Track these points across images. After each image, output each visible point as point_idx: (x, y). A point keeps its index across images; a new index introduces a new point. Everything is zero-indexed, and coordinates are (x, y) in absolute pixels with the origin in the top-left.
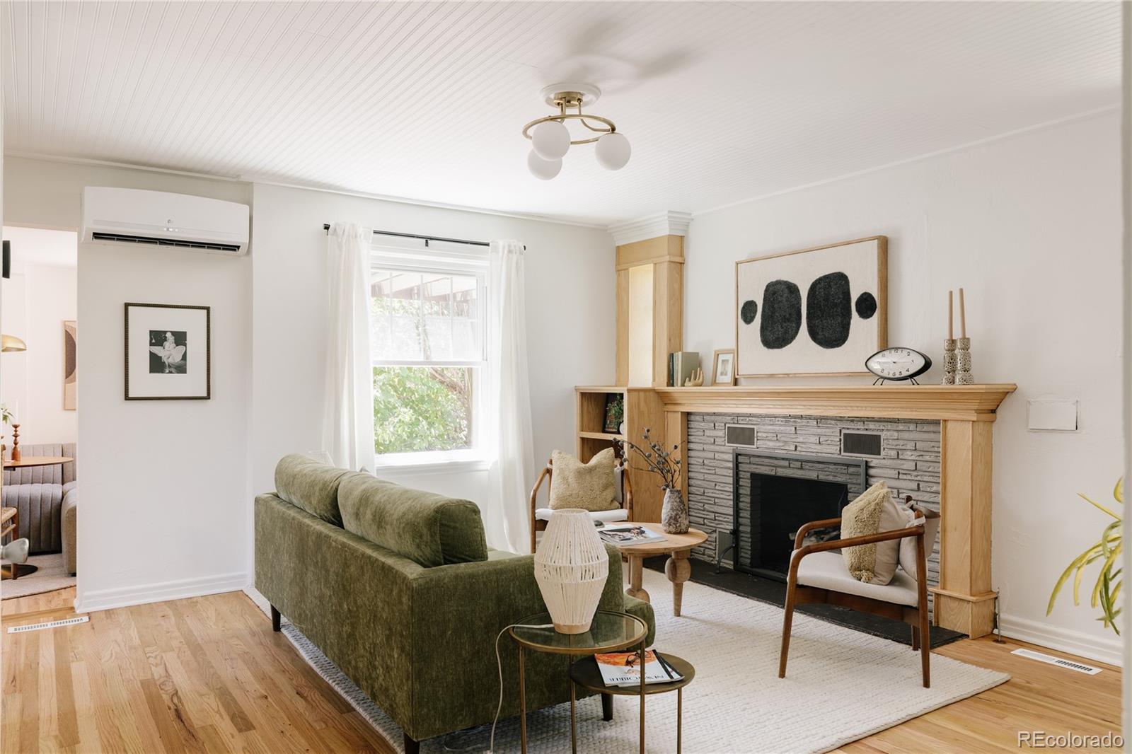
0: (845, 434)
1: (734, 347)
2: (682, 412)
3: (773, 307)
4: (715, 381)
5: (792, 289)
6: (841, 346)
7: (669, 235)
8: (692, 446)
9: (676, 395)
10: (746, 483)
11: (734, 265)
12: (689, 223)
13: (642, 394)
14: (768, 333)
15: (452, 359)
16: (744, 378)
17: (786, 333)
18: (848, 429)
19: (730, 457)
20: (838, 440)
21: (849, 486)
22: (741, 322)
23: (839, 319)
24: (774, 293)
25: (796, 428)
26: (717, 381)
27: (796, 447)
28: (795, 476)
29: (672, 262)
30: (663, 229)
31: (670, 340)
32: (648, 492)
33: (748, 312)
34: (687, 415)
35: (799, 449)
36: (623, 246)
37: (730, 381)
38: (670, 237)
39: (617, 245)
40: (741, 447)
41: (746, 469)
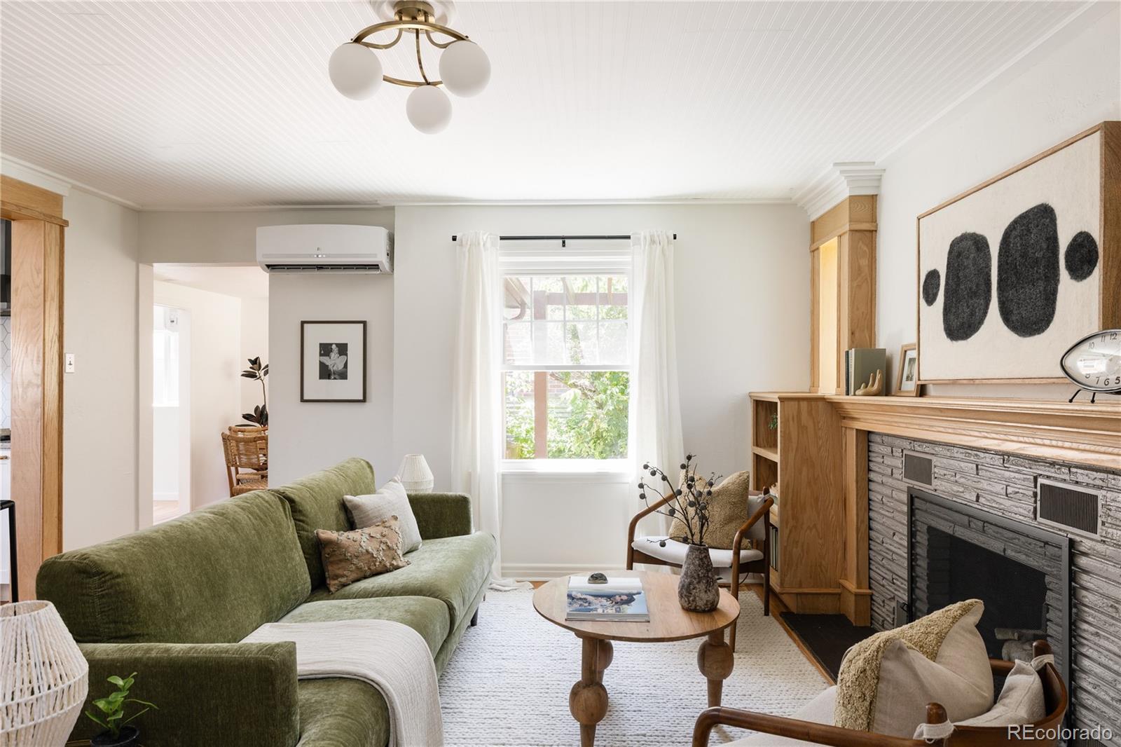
0: (1042, 485)
1: (915, 341)
2: (857, 430)
3: (958, 277)
4: (900, 389)
5: (978, 243)
6: (1043, 331)
7: (850, 196)
8: (872, 476)
10: (922, 538)
11: (916, 220)
12: (881, 176)
13: (804, 405)
14: (952, 317)
15: (598, 363)
16: (934, 384)
17: (972, 314)
18: (1048, 477)
19: (904, 497)
20: (1031, 493)
21: (1047, 579)
22: (923, 302)
23: (1041, 284)
24: (959, 254)
25: (977, 466)
26: (902, 389)
27: (978, 497)
28: (975, 542)
29: (856, 231)
30: (843, 191)
31: (852, 333)
32: (814, 530)
33: (929, 288)
34: (866, 437)
35: (982, 500)
36: (818, 220)
38: (853, 199)
39: (811, 221)
40: (918, 485)
41: (924, 519)
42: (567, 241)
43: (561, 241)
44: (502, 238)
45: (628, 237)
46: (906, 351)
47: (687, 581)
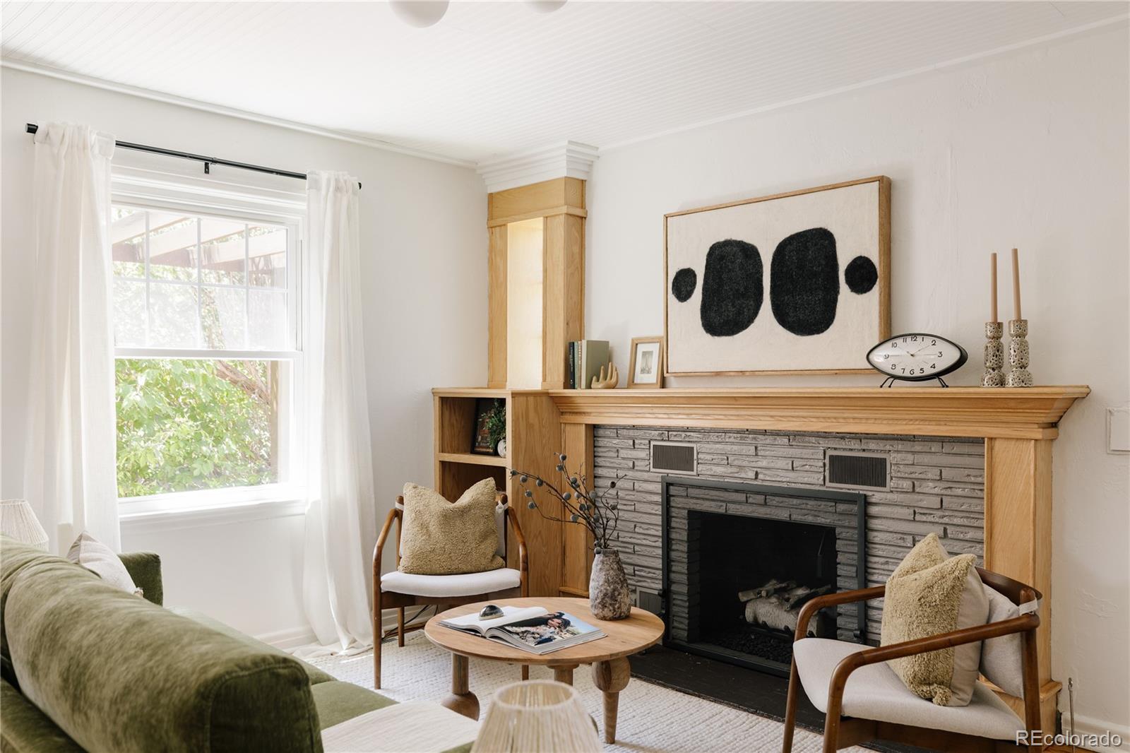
0: (831, 457)
1: (662, 333)
2: (586, 425)
3: (720, 278)
4: (633, 382)
5: (749, 252)
6: (823, 332)
7: (566, 177)
8: (600, 471)
9: (578, 401)
10: (680, 524)
11: (662, 219)
12: (592, 162)
13: (531, 399)
14: (713, 315)
15: (247, 348)
16: (675, 377)
17: (739, 313)
18: (835, 449)
19: (658, 488)
20: (821, 464)
21: (838, 530)
22: (672, 298)
23: (821, 295)
24: (722, 258)
25: (756, 448)
26: (635, 382)
27: (757, 474)
28: (755, 515)
29: (570, 215)
30: (559, 170)
31: (567, 324)
33: (682, 284)
34: (593, 429)
35: (760, 476)
36: (499, 193)
37: (655, 381)
38: (568, 180)
39: (489, 192)
40: (674, 473)
41: (681, 504)
42: (211, 166)
43: (203, 163)
44: (119, 144)
45: (303, 177)
46: (637, 344)
47: (610, 589)
